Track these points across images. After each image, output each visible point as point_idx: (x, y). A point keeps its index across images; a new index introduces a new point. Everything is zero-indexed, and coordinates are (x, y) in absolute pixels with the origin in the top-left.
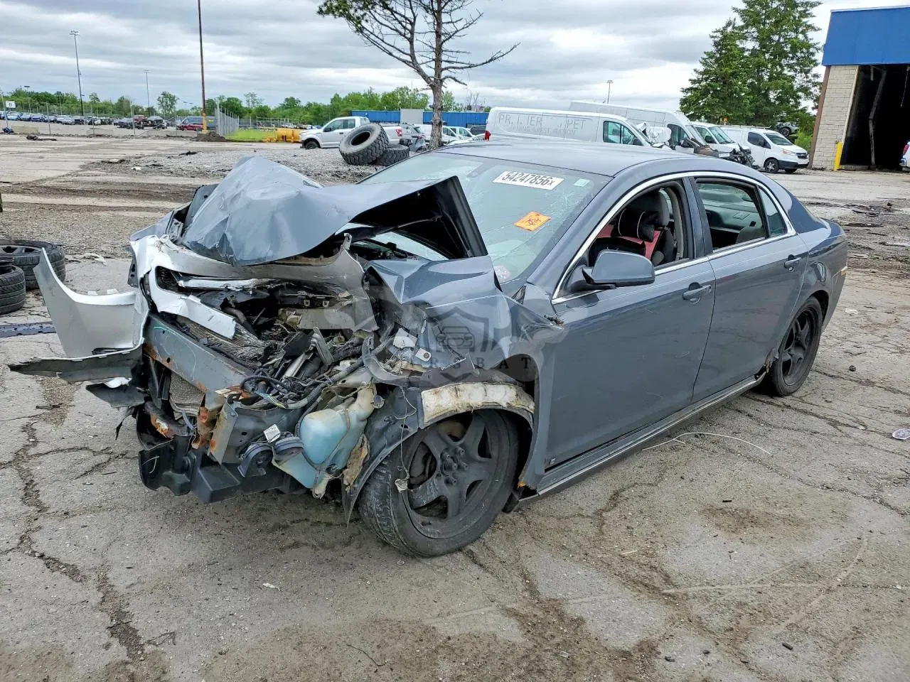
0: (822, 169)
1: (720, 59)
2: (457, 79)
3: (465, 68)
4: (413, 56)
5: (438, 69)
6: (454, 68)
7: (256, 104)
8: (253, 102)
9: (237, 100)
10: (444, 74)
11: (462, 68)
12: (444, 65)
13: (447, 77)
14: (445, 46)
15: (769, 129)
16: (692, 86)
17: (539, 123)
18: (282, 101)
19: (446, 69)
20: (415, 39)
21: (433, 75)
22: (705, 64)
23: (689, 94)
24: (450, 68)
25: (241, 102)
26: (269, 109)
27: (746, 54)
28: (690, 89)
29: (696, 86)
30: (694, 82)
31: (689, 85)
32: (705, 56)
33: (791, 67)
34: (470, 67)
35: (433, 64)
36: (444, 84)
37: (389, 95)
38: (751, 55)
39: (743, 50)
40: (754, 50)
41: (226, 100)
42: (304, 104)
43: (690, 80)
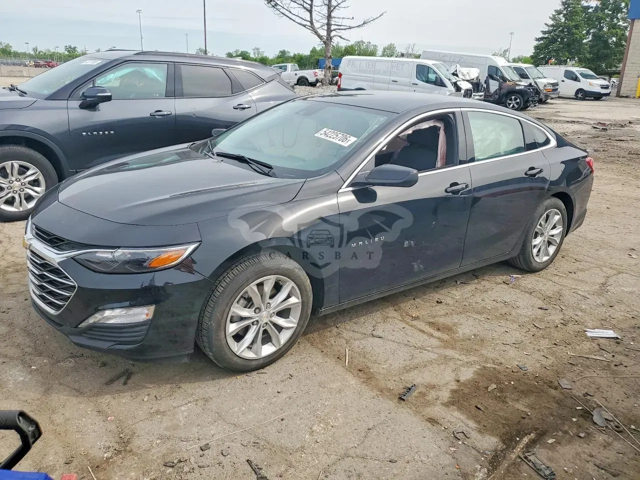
0: (627, 97)
1: (567, 14)
2: (342, 37)
3: (347, 29)
4: (311, 22)
5: (329, 31)
6: (339, 29)
7: (259, 55)
8: (258, 55)
9: (247, 52)
10: (333, 34)
11: (345, 29)
12: (333, 27)
13: (335, 36)
14: (333, 14)
15: (583, 67)
16: (543, 36)
17: (373, 67)
18: (277, 53)
19: (334, 30)
20: (313, 10)
21: (326, 35)
22: (554, 18)
23: (542, 42)
24: (337, 29)
25: (249, 54)
26: (268, 58)
27: (590, 10)
28: (542, 39)
29: (546, 36)
30: (544, 33)
31: (541, 35)
32: (554, 13)
33: (624, 20)
34: (350, 28)
35: (325, 28)
36: (332, 40)
37: (349, 47)
38: (593, 11)
39: (588, 7)
40: (597, 7)
41: (240, 52)
42: (292, 55)
43: (542, 32)
